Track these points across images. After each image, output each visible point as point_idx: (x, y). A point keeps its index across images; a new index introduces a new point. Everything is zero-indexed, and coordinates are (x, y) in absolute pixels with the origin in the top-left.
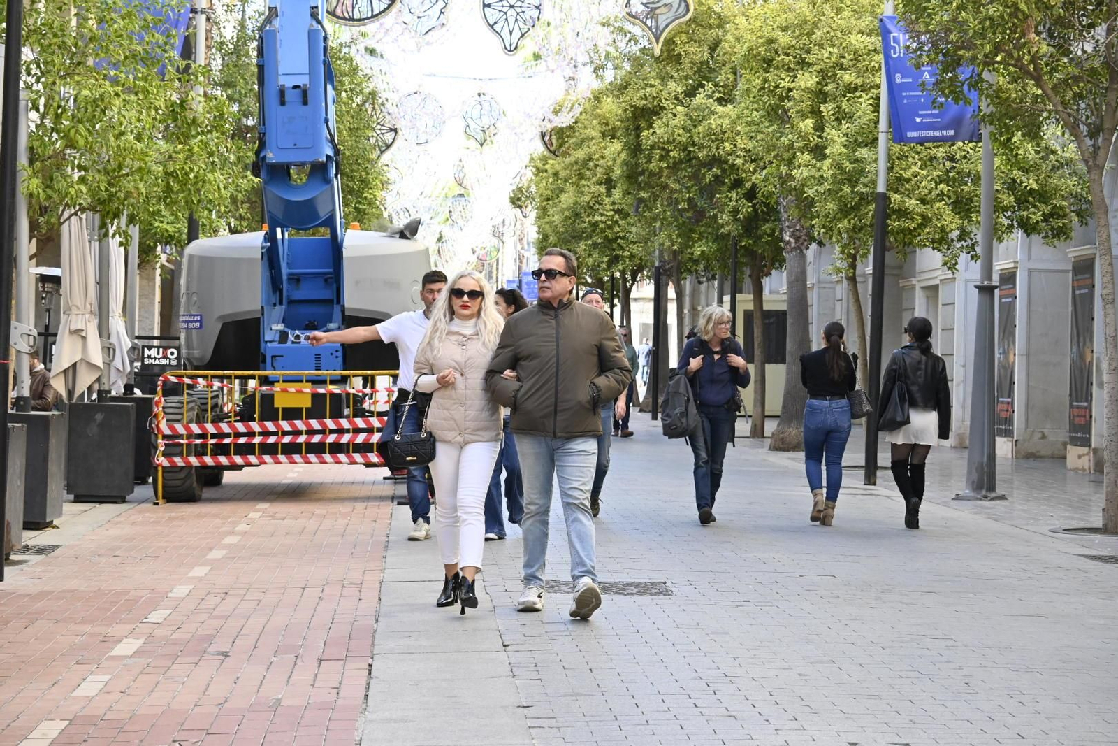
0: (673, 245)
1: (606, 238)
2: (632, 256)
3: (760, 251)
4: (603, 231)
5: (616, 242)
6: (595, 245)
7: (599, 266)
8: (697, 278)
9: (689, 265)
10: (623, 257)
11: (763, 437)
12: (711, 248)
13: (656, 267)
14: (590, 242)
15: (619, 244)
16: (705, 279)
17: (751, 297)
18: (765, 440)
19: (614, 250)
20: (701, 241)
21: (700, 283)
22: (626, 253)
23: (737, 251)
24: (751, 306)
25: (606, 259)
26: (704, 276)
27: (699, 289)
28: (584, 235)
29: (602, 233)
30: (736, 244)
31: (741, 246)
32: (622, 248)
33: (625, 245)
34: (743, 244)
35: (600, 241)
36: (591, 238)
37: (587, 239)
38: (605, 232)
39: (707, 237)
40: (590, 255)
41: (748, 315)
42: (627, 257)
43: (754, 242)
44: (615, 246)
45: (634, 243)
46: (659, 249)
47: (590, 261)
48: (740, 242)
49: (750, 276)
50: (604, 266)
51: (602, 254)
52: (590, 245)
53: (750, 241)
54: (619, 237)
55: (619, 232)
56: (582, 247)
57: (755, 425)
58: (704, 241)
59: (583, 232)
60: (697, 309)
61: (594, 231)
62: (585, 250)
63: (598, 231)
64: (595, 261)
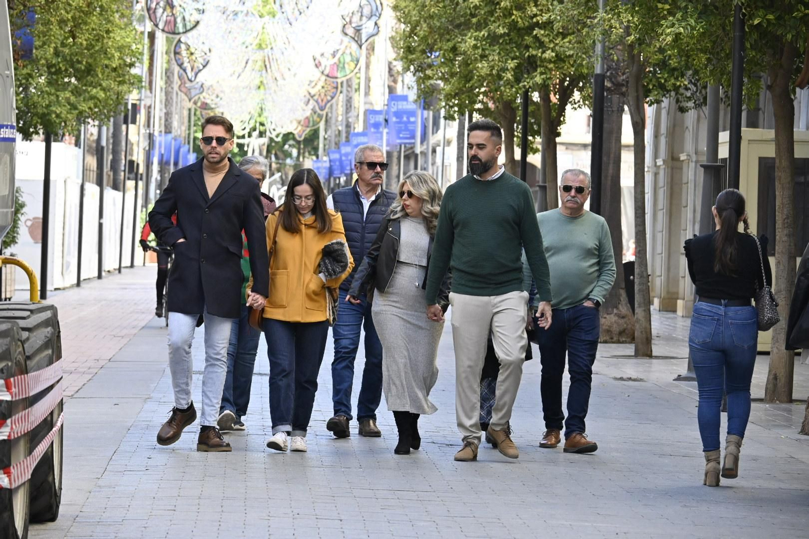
0: (629, 35)
1: (513, 26)
2: (560, 59)
3: (789, 36)
4: (508, 13)
5: (530, 34)
6: (493, 39)
7: (500, 77)
8: (678, 101)
9: (662, 75)
10: (543, 60)
11: (791, 401)
12: (693, 28)
13: (597, 75)
14: (484, 33)
15: (536, 37)
16: (691, 104)
17: (771, 134)
18: (794, 406)
19: (527, 47)
20: (674, 16)
21: (683, 110)
22: (549, 54)
23: (743, 37)
24: (770, 151)
25: (511, 64)
26: (689, 99)
27: (683, 122)
28: (474, 20)
29: (505, 16)
30: (743, 23)
31: (752, 27)
32: (541, 45)
33: (547, 40)
34: (756, 22)
35: (501, 31)
36: (487, 25)
37: (479, 27)
38: (511, 14)
39: (686, 7)
40: (483, 57)
41: (766, 167)
42: (550, 61)
43: (778, 18)
44: (528, 40)
45: (564, 36)
46: (603, 42)
47: (483, 67)
48: (752, 17)
49: (769, 87)
50: (509, 76)
51: (506, 54)
52: (484, 38)
53: (771, 17)
54: (537, 24)
55: (535, 15)
56: (468, 42)
57: (775, 378)
58: (679, 15)
59: (473, 15)
60: (678, 159)
61: (491, 13)
62: (475, 47)
63: (498, 13)
64: (492, 68)
